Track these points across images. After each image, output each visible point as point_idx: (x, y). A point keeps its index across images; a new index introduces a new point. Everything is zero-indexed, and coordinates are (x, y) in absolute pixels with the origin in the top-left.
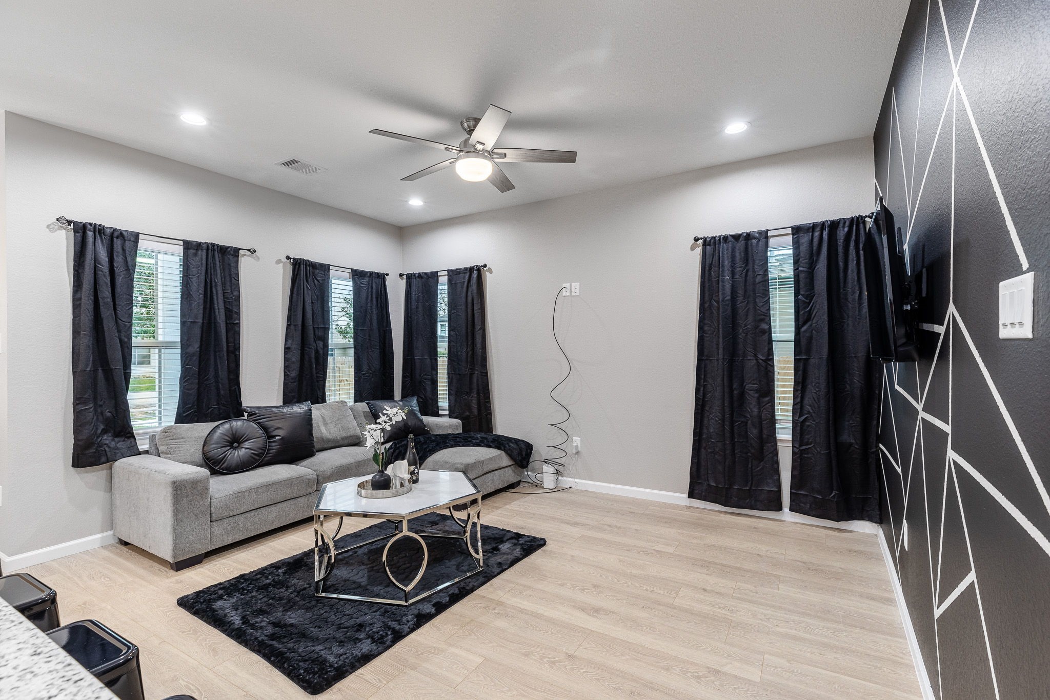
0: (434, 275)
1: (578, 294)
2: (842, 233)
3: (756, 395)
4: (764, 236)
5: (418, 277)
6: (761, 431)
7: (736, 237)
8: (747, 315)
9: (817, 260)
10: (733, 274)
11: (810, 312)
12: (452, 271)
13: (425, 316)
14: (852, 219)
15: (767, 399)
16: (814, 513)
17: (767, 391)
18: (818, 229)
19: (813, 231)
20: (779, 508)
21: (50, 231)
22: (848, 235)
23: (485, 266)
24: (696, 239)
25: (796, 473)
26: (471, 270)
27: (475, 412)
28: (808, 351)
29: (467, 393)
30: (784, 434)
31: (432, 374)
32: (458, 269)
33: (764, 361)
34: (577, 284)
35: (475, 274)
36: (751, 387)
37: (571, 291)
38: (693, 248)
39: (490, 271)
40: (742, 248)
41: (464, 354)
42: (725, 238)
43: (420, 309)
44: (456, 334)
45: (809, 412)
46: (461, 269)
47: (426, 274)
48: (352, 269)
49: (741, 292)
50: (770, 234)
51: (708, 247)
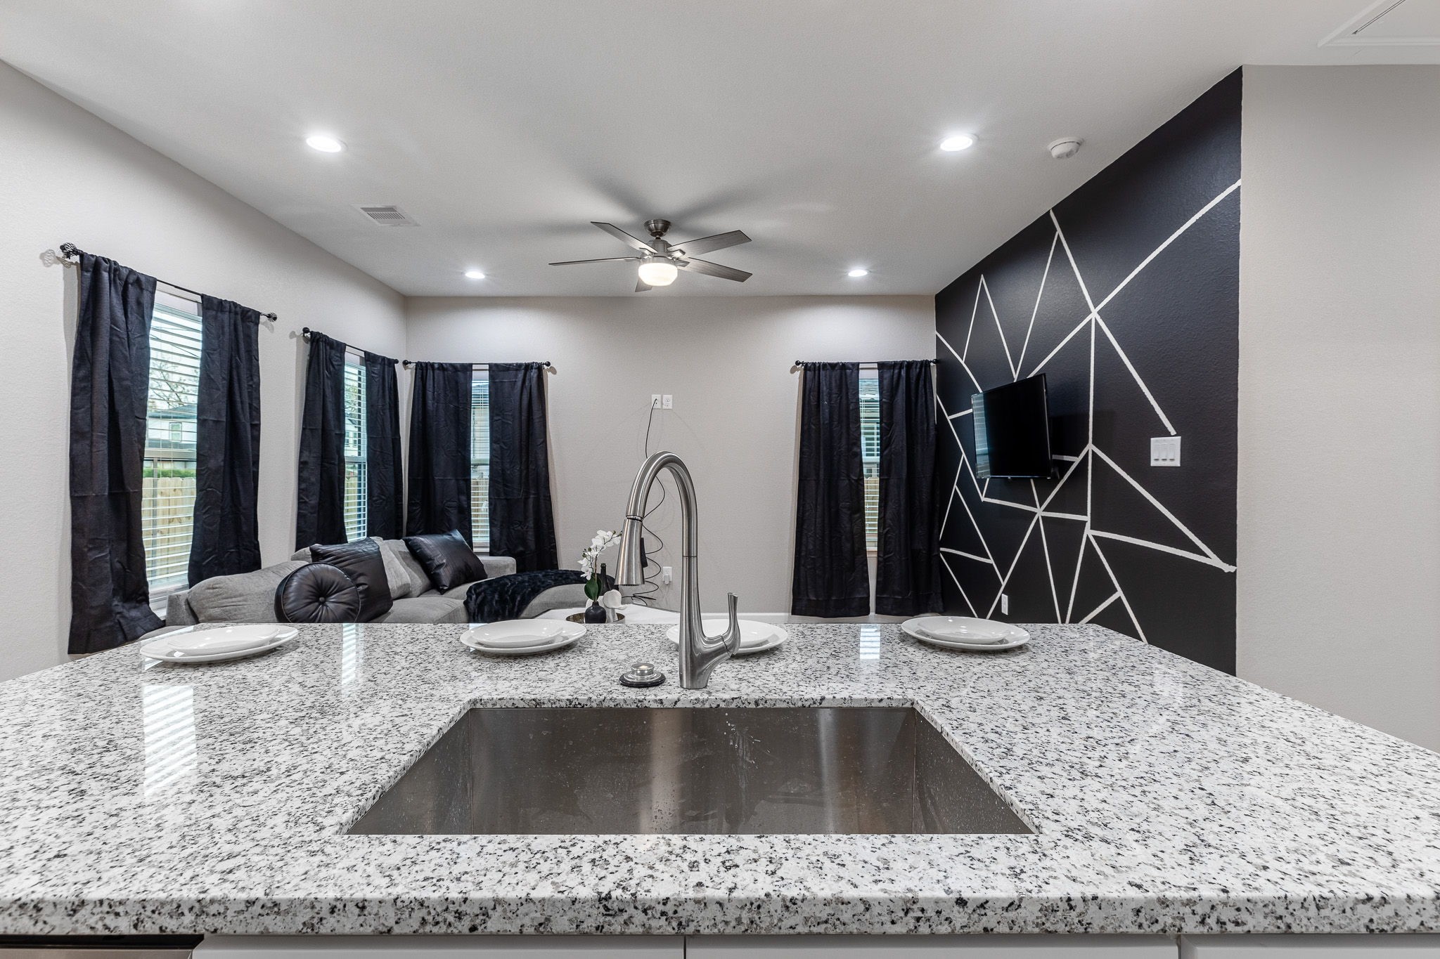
0: (467, 369)
1: (670, 407)
2: (915, 372)
3: (849, 512)
4: (856, 367)
5: (438, 369)
6: (853, 545)
7: (833, 366)
8: (841, 439)
9: (896, 394)
10: (830, 400)
11: (890, 438)
12: (496, 365)
13: (449, 422)
14: (922, 362)
15: (858, 515)
16: (895, 612)
17: (859, 509)
18: (898, 367)
19: (894, 369)
20: (867, 613)
21: (45, 264)
22: (919, 374)
23: (548, 364)
24: (798, 363)
25: (881, 579)
26: (528, 367)
27: (532, 544)
28: (889, 474)
29: (521, 522)
30: (872, 547)
31: (459, 499)
32: (506, 364)
33: (856, 481)
34: (670, 397)
35: (534, 374)
36: (844, 504)
37: (662, 404)
38: (793, 370)
39: (554, 372)
40: (838, 377)
41: (517, 474)
42: (825, 365)
43: (442, 412)
44: (501, 447)
45: (890, 526)
46: (510, 365)
47: (452, 365)
48: (365, 352)
49: (836, 417)
50: (861, 366)
51: (808, 372)
